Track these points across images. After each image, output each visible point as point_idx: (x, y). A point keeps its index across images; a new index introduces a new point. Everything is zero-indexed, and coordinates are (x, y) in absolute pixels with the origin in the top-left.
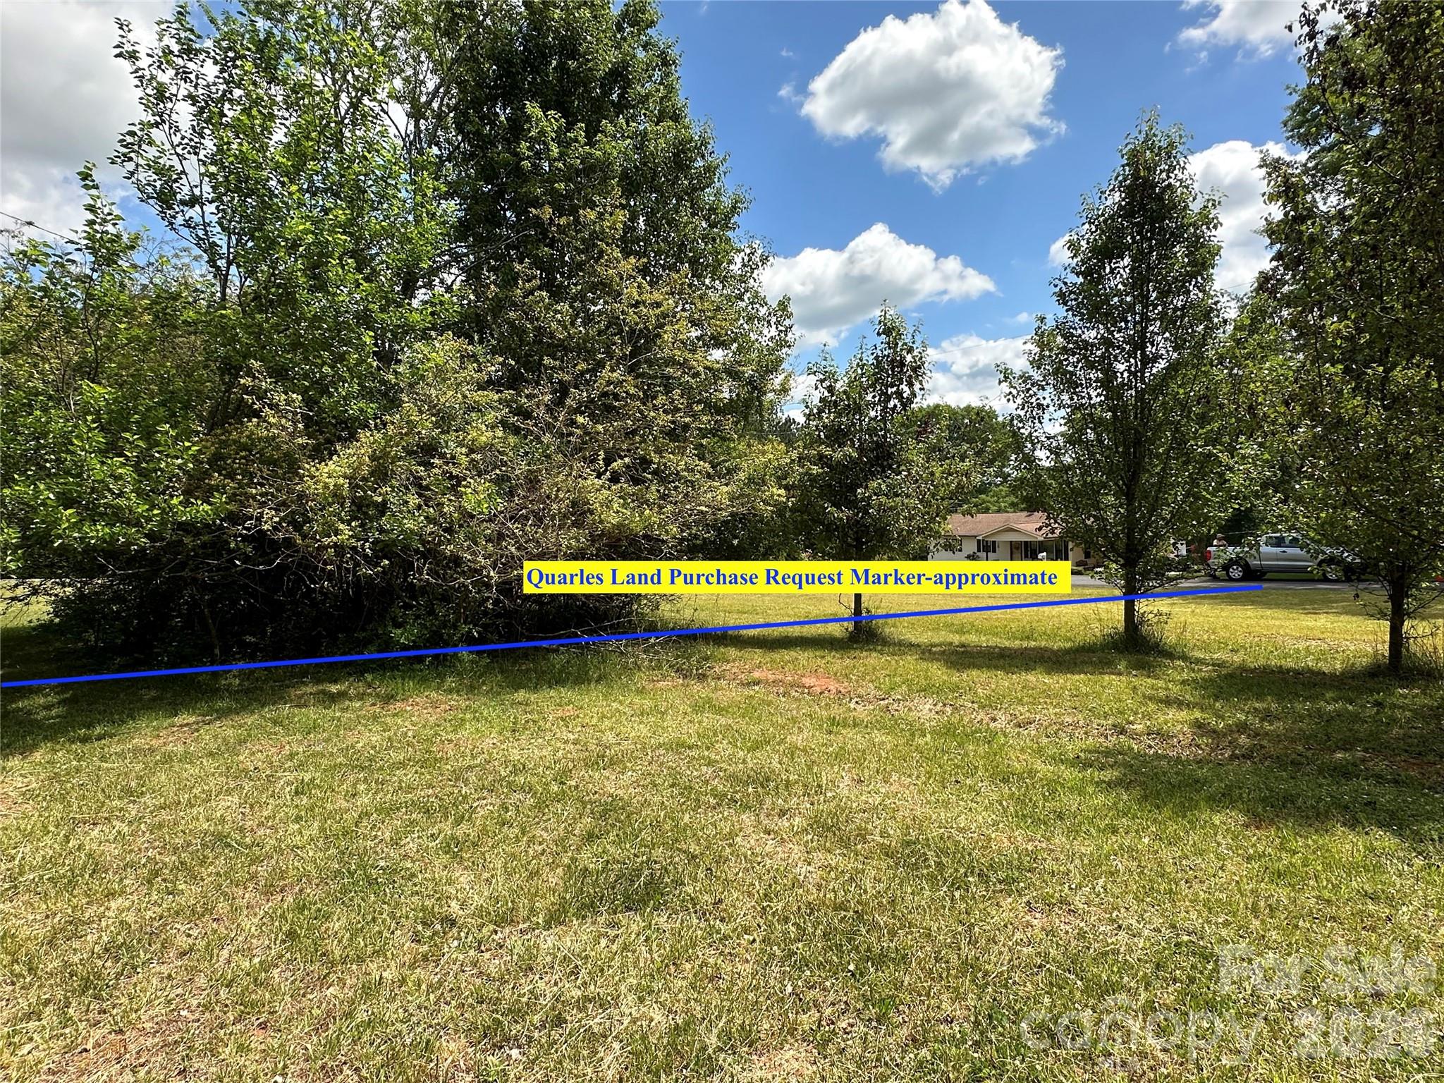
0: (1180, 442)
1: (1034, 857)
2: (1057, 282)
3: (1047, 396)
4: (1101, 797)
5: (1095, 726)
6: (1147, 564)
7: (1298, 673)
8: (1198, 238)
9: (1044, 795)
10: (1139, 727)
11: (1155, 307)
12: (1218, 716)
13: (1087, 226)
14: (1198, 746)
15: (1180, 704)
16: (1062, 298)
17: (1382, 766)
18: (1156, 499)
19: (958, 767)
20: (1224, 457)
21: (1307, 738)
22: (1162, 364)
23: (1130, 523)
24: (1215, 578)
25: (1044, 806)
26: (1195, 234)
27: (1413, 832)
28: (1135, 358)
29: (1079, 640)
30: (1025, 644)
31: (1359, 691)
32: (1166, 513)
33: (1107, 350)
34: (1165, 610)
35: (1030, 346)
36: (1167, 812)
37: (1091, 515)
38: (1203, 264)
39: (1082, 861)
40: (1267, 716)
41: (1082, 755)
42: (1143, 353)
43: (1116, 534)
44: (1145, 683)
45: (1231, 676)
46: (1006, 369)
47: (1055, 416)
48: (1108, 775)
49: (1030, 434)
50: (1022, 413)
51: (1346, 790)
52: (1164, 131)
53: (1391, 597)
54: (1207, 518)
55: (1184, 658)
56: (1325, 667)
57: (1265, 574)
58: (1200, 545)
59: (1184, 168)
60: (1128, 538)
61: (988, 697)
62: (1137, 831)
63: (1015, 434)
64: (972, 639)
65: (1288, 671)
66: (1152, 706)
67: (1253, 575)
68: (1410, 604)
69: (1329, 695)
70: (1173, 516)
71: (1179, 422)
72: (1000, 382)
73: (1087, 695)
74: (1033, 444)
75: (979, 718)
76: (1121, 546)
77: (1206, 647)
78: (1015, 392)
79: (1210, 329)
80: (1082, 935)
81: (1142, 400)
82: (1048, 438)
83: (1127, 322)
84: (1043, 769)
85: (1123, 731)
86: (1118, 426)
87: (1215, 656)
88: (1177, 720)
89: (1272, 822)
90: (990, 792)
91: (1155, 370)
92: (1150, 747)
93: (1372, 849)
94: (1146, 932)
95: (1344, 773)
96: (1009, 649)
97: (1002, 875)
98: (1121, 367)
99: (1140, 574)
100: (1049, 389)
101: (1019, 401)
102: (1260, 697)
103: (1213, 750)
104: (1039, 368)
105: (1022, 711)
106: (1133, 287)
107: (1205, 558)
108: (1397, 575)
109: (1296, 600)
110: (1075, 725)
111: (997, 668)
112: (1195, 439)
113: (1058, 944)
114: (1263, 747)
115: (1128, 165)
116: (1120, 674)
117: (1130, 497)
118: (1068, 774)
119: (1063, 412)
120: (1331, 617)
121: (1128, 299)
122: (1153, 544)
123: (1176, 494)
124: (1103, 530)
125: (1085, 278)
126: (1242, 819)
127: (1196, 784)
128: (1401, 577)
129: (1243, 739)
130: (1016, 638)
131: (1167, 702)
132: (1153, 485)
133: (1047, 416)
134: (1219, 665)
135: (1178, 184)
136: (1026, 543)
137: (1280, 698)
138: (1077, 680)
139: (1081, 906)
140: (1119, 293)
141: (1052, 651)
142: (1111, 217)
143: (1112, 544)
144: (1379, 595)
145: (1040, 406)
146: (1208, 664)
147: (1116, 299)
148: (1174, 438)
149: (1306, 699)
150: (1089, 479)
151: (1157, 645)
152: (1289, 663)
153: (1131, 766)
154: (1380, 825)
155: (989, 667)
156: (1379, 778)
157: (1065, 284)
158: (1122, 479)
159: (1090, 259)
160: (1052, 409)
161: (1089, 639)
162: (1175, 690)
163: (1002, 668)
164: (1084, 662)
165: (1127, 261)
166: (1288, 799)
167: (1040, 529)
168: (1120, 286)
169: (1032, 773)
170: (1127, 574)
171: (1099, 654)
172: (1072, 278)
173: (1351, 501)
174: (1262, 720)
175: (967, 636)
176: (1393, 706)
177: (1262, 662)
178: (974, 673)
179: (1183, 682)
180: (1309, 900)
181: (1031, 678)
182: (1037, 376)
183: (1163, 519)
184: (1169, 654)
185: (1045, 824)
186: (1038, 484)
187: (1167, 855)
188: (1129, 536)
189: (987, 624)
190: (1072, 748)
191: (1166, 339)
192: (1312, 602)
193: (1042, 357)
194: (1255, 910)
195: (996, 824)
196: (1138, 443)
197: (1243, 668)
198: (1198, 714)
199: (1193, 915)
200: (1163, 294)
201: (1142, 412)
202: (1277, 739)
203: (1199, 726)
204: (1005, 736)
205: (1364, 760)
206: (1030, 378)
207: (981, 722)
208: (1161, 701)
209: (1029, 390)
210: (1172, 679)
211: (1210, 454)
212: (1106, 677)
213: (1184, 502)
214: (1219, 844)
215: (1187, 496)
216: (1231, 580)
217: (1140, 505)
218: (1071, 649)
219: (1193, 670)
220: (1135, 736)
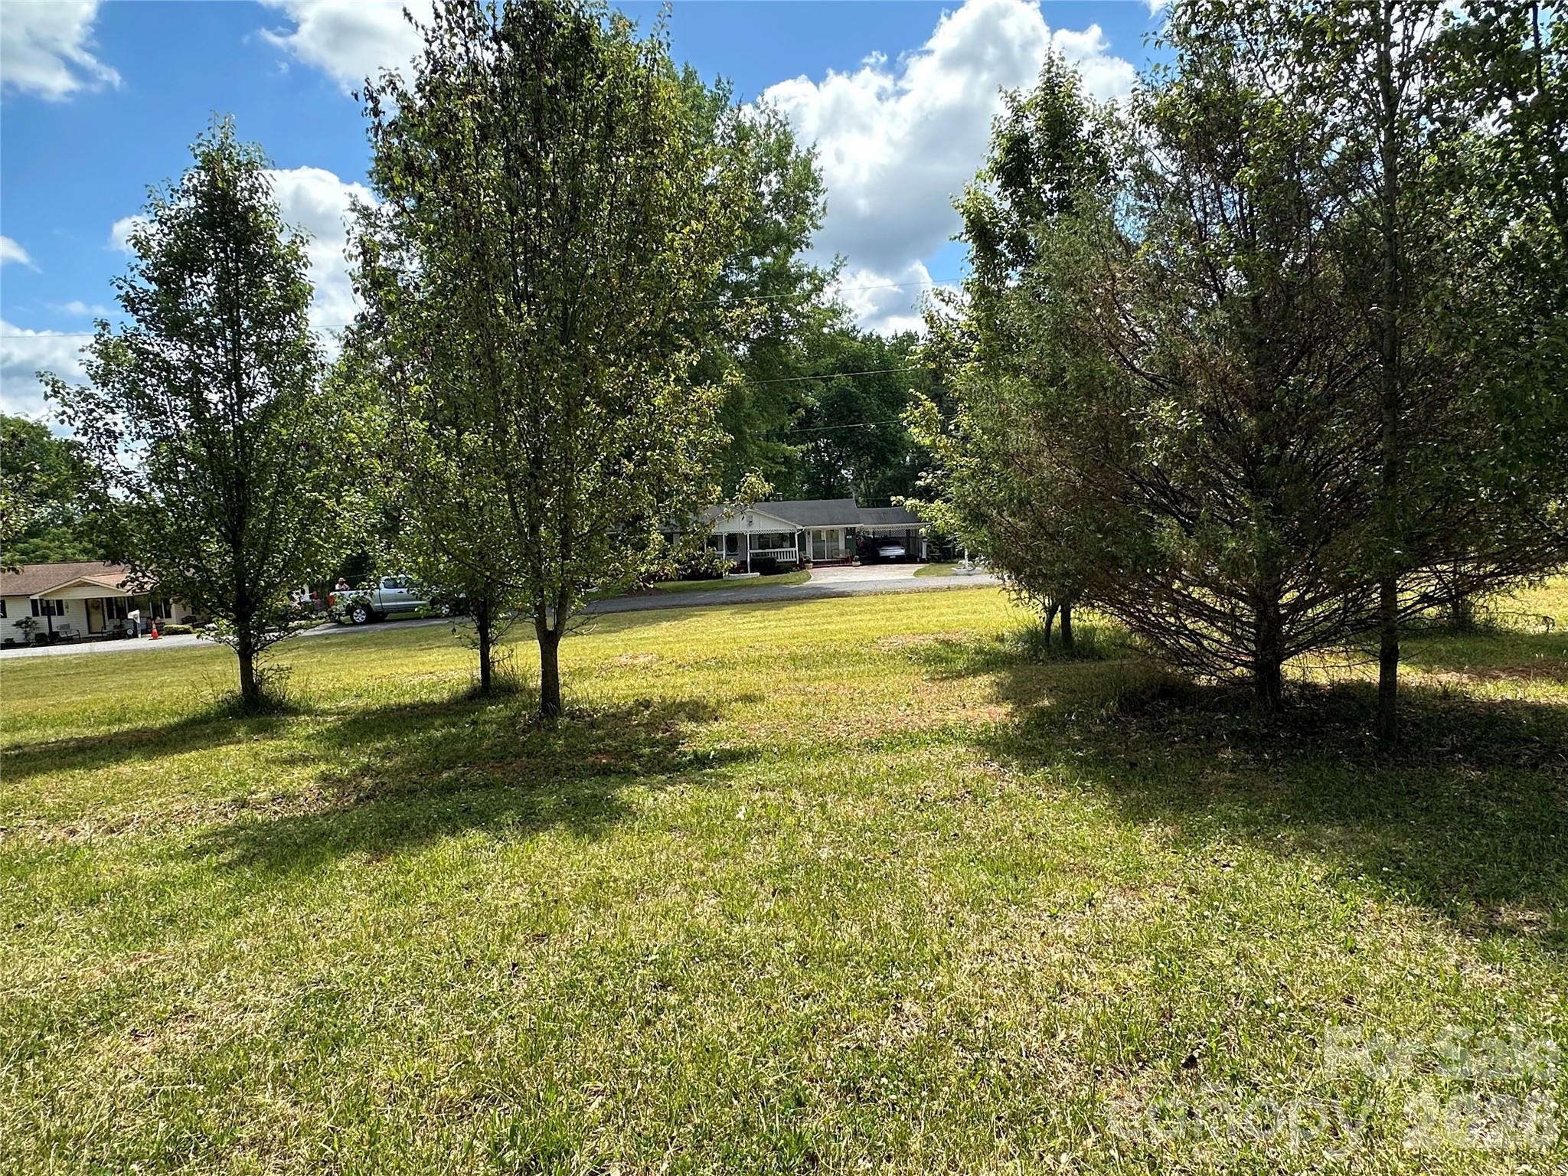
0: (286, 486)
1: (139, 976)
2: (122, 283)
3: (119, 420)
4: (221, 883)
5: (212, 806)
6: (261, 617)
7: (413, 707)
8: (289, 273)
9: (148, 903)
10: (262, 796)
11: (249, 336)
12: (342, 764)
13: (157, 225)
14: (325, 799)
15: (305, 760)
16: (131, 304)
17: (476, 775)
18: (266, 546)
19: (19, 907)
20: (330, 504)
21: (420, 766)
22: (261, 400)
23: (238, 571)
24: (340, 624)
25: (149, 915)
26: (284, 268)
27: (495, 823)
28: (229, 389)
29: (189, 712)
30: (115, 729)
31: (460, 714)
32: (279, 559)
33: (195, 375)
34: (286, 664)
35: (89, 356)
36: (293, 874)
37: (190, 566)
38: (296, 301)
39: (200, 959)
40: (387, 754)
41: (197, 843)
42: (239, 385)
43: (223, 587)
44: (267, 747)
45: (355, 721)
46: (55, 382)
47: (132, 446)
48: (226, 857)
49: (99, 466)
50: (84, 440)
51: (449, 806)
52: (243, 146)
53: (479, 628)
54: (320, 565)
55: (309, 711)
56: (435, 698)
57: (386, 615)
58: (322, 591)
59: (267, 194)
60: (238, 590)
61: (62, 807)
62: (262, 905)
63: (77, 465)
64: (33, 735)
65: (406, 707)
66: (276, 769)
67: (375, 616)
68: (493, 633)
69: (437, 723)
70: (286, 564)
71: (284, 464)
72: (46, 397)
73: (200, 774)
74: (104, 480)
75: (49, 836)
76: (231, 600)
77: (331, 696)
78: (70, 412)
79: (308, 372)
80: (203, 1036)
81: (242, 437)
82: (126, 474)
83: (216, 348)
84: (144, 872)
85: (244, 804)
86: (215, 462)
87: (341, 704)
88: (302, 779)
89: (391, 851)
90: (69, 922)
91: (253, 405)
92: (276, 813)
93: (467, 848)
94: (274, 1001)
95: (449, 789)
96: (91, 738)
97: (93, 1015)
98: (213, 397)
99: (254, 628)
100: (121, 414)
101: (78, 424)
102: (380, 737)
103: (339, 799)
104: (104, 385)
105: (114, 813)
106: (221, 310)
107: (327, 603)
108: (482, 609)
109: (414, 638)
110: (187, 812)
111: (73, 766)
112: (303, 482)
113: (173, 1059)
114: (384, 784)
115: (202, 168)
116: (239, 742)
117: (236, 545)
118: (176, 868)
119: (143, 443)
120: (442, 650)
121: (216, 321)
122: (265, 594)
123: (287, 541)
124: (207, 583)
125: (160, 286)
126: (366, 856)
127: (321, 837)
128: (485, 611)
129: (367, 782)
130: (102, 723)
131: (292, 761)
132: (261, 531)
133: (120, 446)
134: (343, 713)
135: (262, 209)
136: (109, 600)
137: (398, 734)
138: (190, 759)
139: (200, 1007)
140: (202, 313)
141: (153, 731)
142: (188, 222)
143: (220, 598)
144: (470, 628)
145: (110, 433)
146: (333, 714)
147: (201, 319)
148: (280, 481)
149: (419, 730)
150: (184, 524)
151: (280, 703)
152: (407, 700)
153: (254, 839)
154: (473, 825)
155: (60, 768)
156: (474, 786)
157: (134, 288)
158: (225, 524)
159: (164, 264)
160: (127, 437)
161: (201, 709)
162: (299, 746)
163: (83, 765)
164: (196, 737)
165: (210, 278)
166: (405, 825)
167: (123, 584)
168: (205, 305)
169: (130, 883)
170: (240, 630)
171: (215, 724)
172: (142, 283)
173: (439, 547)
174: (383, 758)
175: (24, 733)
176: (485, 722)
177: (383, 702)
178: (39, 780)
179: (308, 738)
180: (420, 910)
181: (125, 769)
182: (102, 394)
183: (275, 568)
184: (294, 711)
185: (151, 934)
186: (116, 531)
187: (294, 917)
188: (240, 586)
189: (56, 712)
190: (181, 839)
191: (263, 374)
192: (427, 639)
193: (108, 372)
194: (376, 937)
195: (82, 958)
196: (240, 484)
197: (367, 712)
198: (323, 767)
199: (321, 965)
200: (258, 323)
201: (243, 450)
202: (397, 772)
203: (325, 778)
204: (91, 848)
205: (463, 774)
206: (92, 396)
207: (52, 841)
208: (285, 762)
209: (92, 411)
210: (298, 734)
211: (317, 501)
212: (224, 749)
213: (296, 549)
214: (344, 888)
215: (297, 543)
216: (355, 624)
217: (248, 553)
218: (178, 724)
219: (318, 723)
220: (259, 806)
